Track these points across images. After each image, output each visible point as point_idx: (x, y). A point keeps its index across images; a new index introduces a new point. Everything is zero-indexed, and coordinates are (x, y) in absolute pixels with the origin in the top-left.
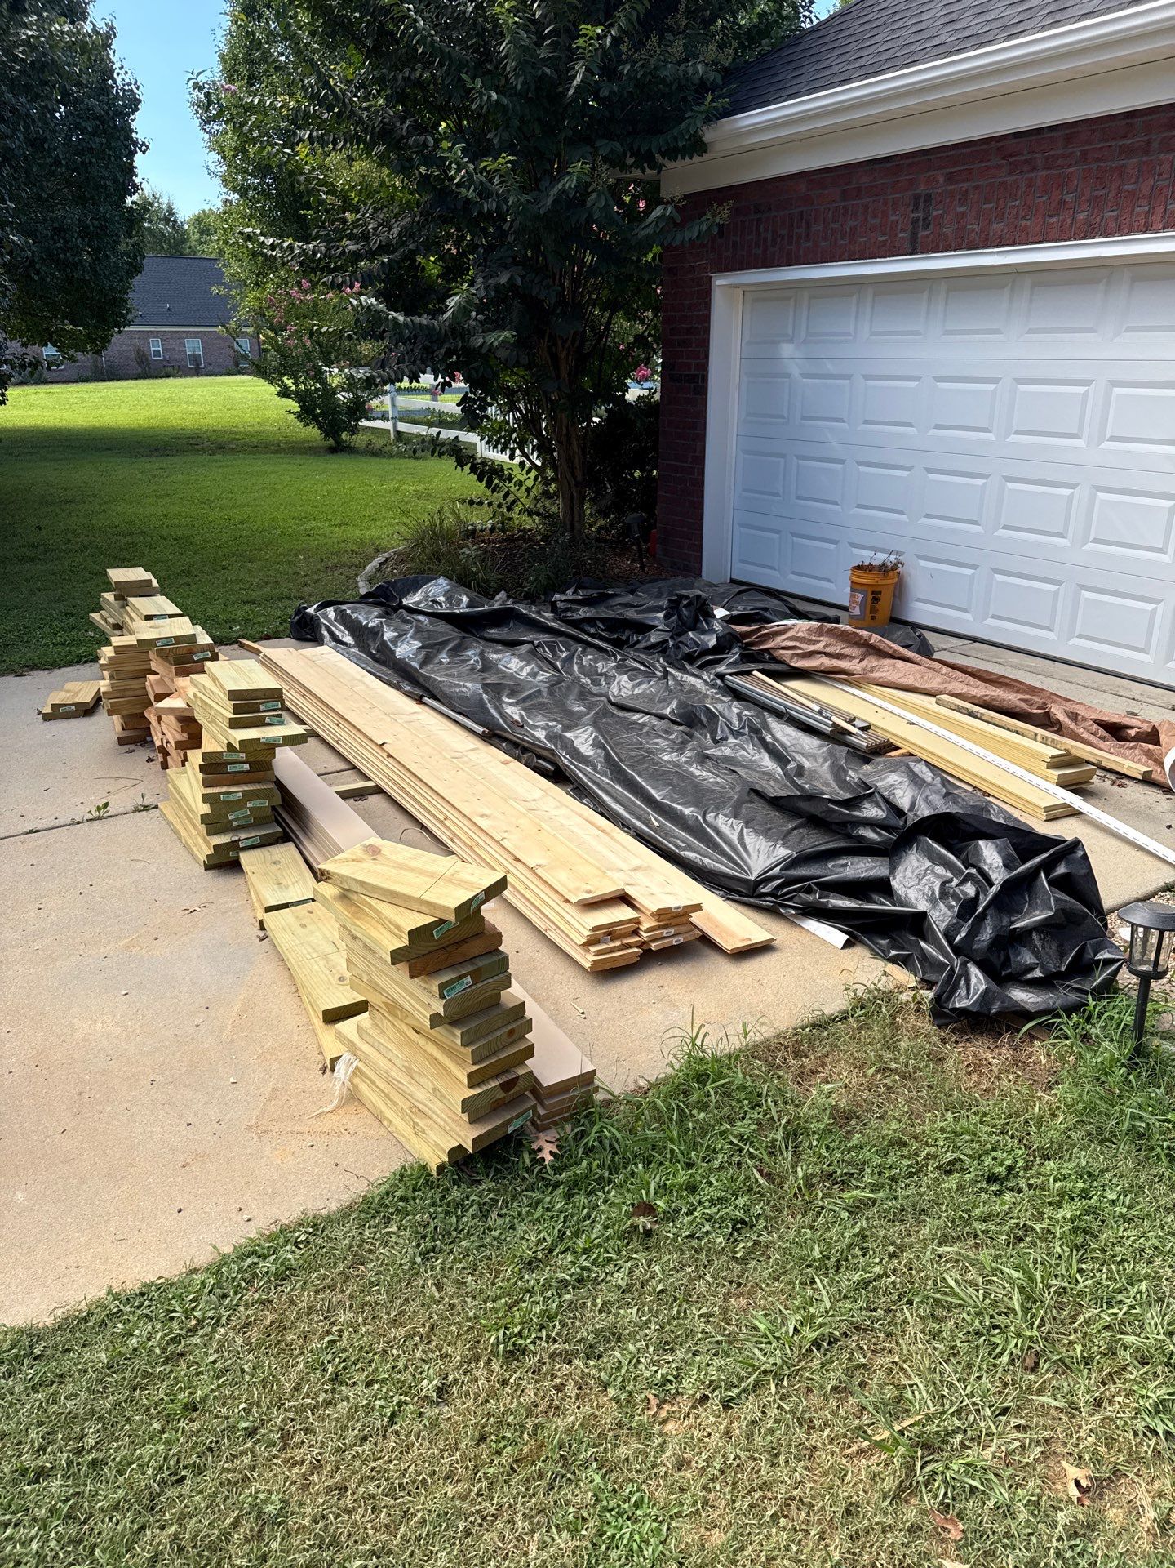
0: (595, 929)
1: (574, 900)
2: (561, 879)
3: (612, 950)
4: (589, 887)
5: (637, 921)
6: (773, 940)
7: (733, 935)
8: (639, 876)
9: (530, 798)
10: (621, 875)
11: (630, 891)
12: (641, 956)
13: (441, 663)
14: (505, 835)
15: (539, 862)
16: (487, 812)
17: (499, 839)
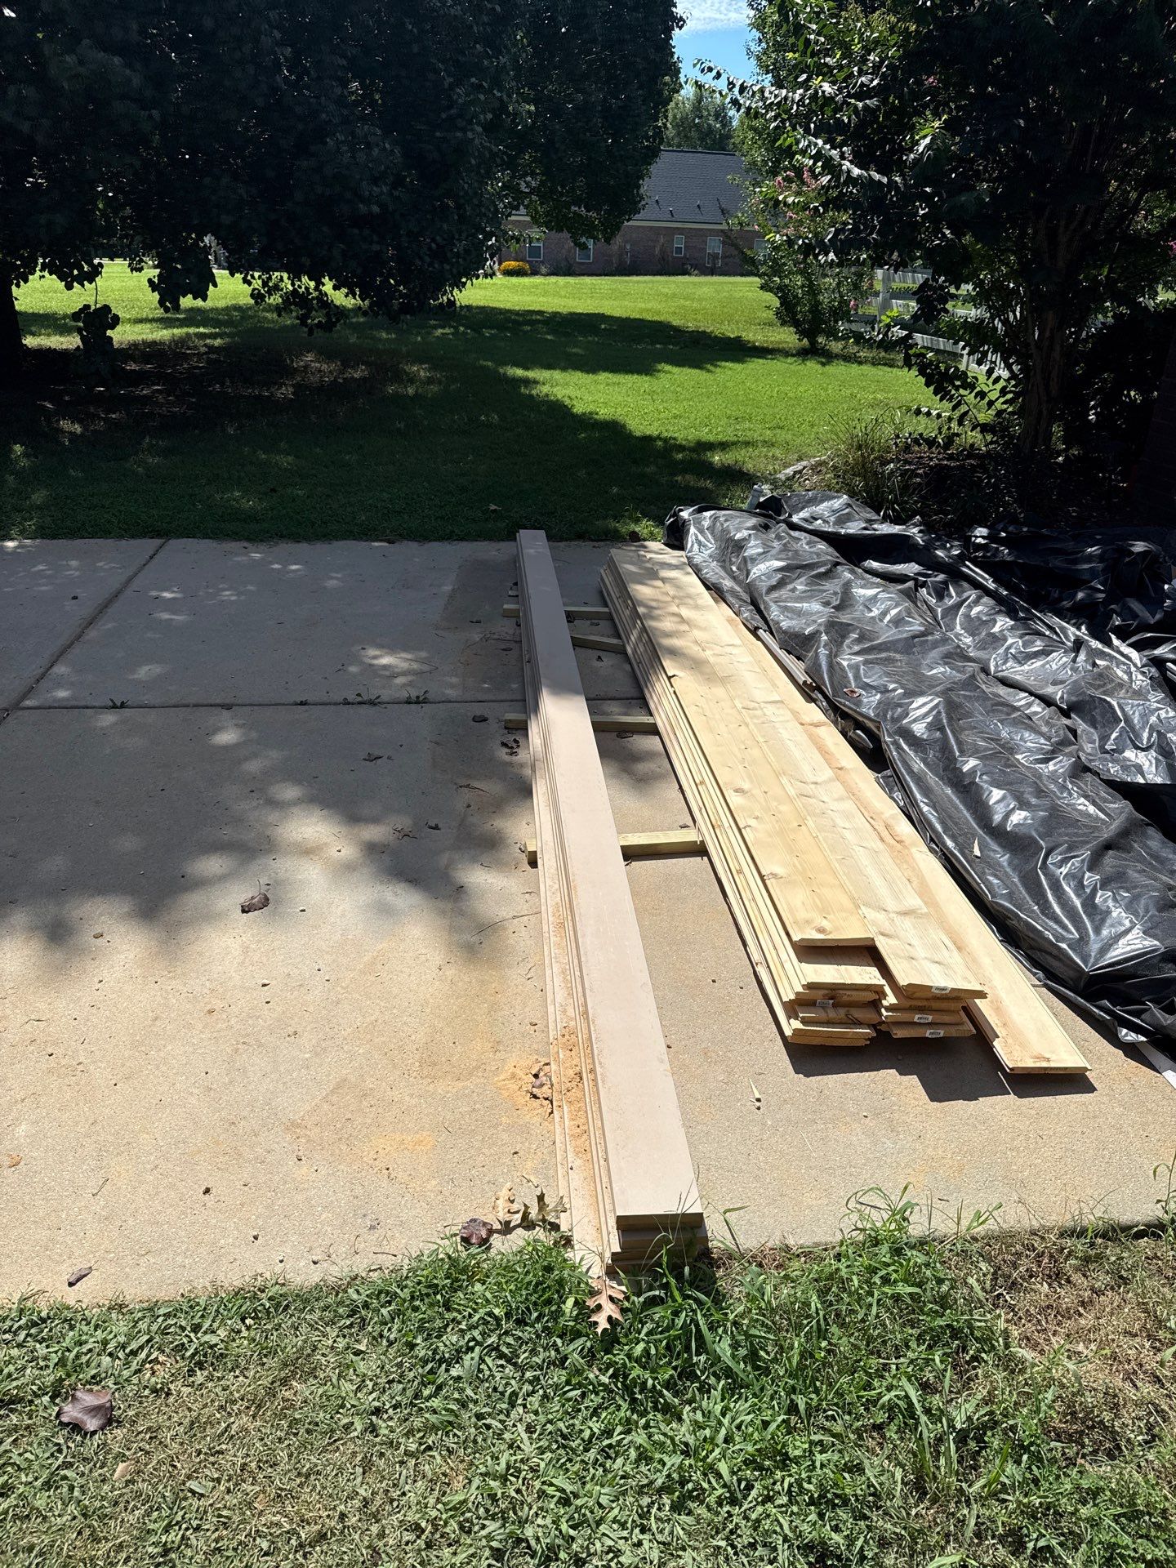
0: (811, 986)
1: (795, 938)
2: (794, 902)
3: (829, 1023)
4: (825, 924)
5: (879, 992)
6: (1086, 1069)
7: (1023, 1045)
8: (907, 923)
9: (810, 777)
10: (880, 917)
11: (883, 945)
12: (872, 1039)
13: (794, 590)
14: (752, 822)
15: (780, 871)
16: (746, 786)
17: (741, 826)
